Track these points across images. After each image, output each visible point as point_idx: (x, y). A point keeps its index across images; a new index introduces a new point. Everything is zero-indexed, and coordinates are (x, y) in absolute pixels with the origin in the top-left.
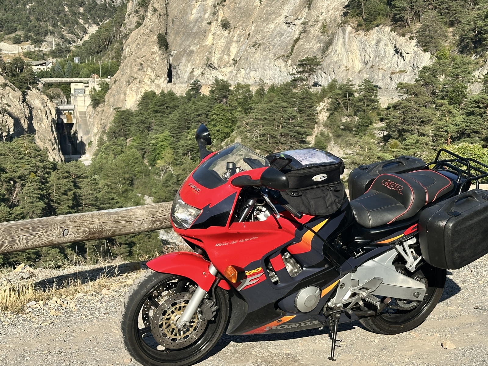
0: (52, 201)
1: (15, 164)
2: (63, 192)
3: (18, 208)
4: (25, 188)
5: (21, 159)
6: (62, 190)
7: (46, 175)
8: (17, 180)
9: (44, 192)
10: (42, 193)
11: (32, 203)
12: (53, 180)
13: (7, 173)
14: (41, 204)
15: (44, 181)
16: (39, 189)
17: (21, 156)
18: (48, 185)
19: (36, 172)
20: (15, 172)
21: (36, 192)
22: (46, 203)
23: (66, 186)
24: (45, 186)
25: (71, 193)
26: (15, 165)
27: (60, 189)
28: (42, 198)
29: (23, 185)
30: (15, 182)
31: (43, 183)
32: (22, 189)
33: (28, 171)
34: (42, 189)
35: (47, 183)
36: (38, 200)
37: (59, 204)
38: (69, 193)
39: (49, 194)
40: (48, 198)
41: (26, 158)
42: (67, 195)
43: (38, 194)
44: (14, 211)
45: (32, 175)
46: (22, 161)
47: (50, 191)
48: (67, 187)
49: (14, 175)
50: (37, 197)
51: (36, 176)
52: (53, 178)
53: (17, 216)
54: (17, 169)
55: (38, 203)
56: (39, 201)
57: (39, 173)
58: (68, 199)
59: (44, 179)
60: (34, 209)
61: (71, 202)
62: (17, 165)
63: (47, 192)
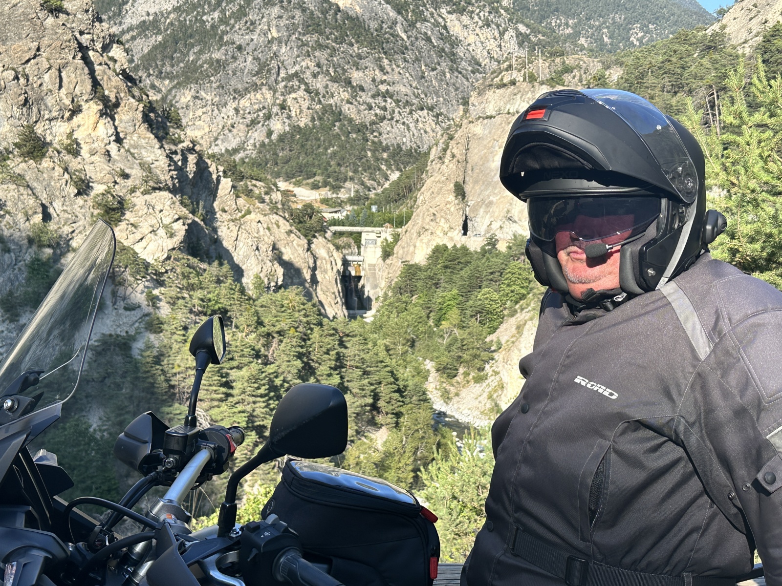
0: (313, 360)
1: (276, 317)
2: (325, 351)
3: (272, 366)
4: (283, 345)
5: (283, 312)
6: (324, 349)
7: (309, 332)
8: (275, 335)
9: (304, 350)
10: (301, 350)
11: (289, 361)
12: (315, 338)
13: (264, 326)
14: (298, 364)
15: (305, 338)
16: (299, 346)
17: (283, 309)
18: (309, 342)
19: (296, 328)
20: (274, 326)
21: (293, 349)
22: (303, 362)
23: (329, 344)
24: (305, 343)
25: (334, 352)
26: (275, 319)
27: (321, 347)
28: (300, 356)
29: (281, 341)
30: (273, 337)
31: (304, 340)
32: (280, 345)
33: (288, 326)
34: (302, 347)
35: (309, 339)
36: (295, 358)
37: (320, 364)
38: (331, 353)
39: (310, 353)
40: (307, 357)
41: (289, 311)
42: (329, 354)
43: (297, 352)
44: (266, 369)
45: (293, 330)
46: (284, 314)
47: (311, 349)
48: (329, 346)
49: (273, 329)
50: (294, 356)
51: (297, 331)
52: (315, 335)
53: (269, 374)
54: (277, 324)
55: (295, 363)
56: (296, 360)
57: (301, 329)
58: (330, 360)
59: (305, 335)
60: (289, 368)
61: (334, 363)
62: (278, 318)
63: (307, 350)
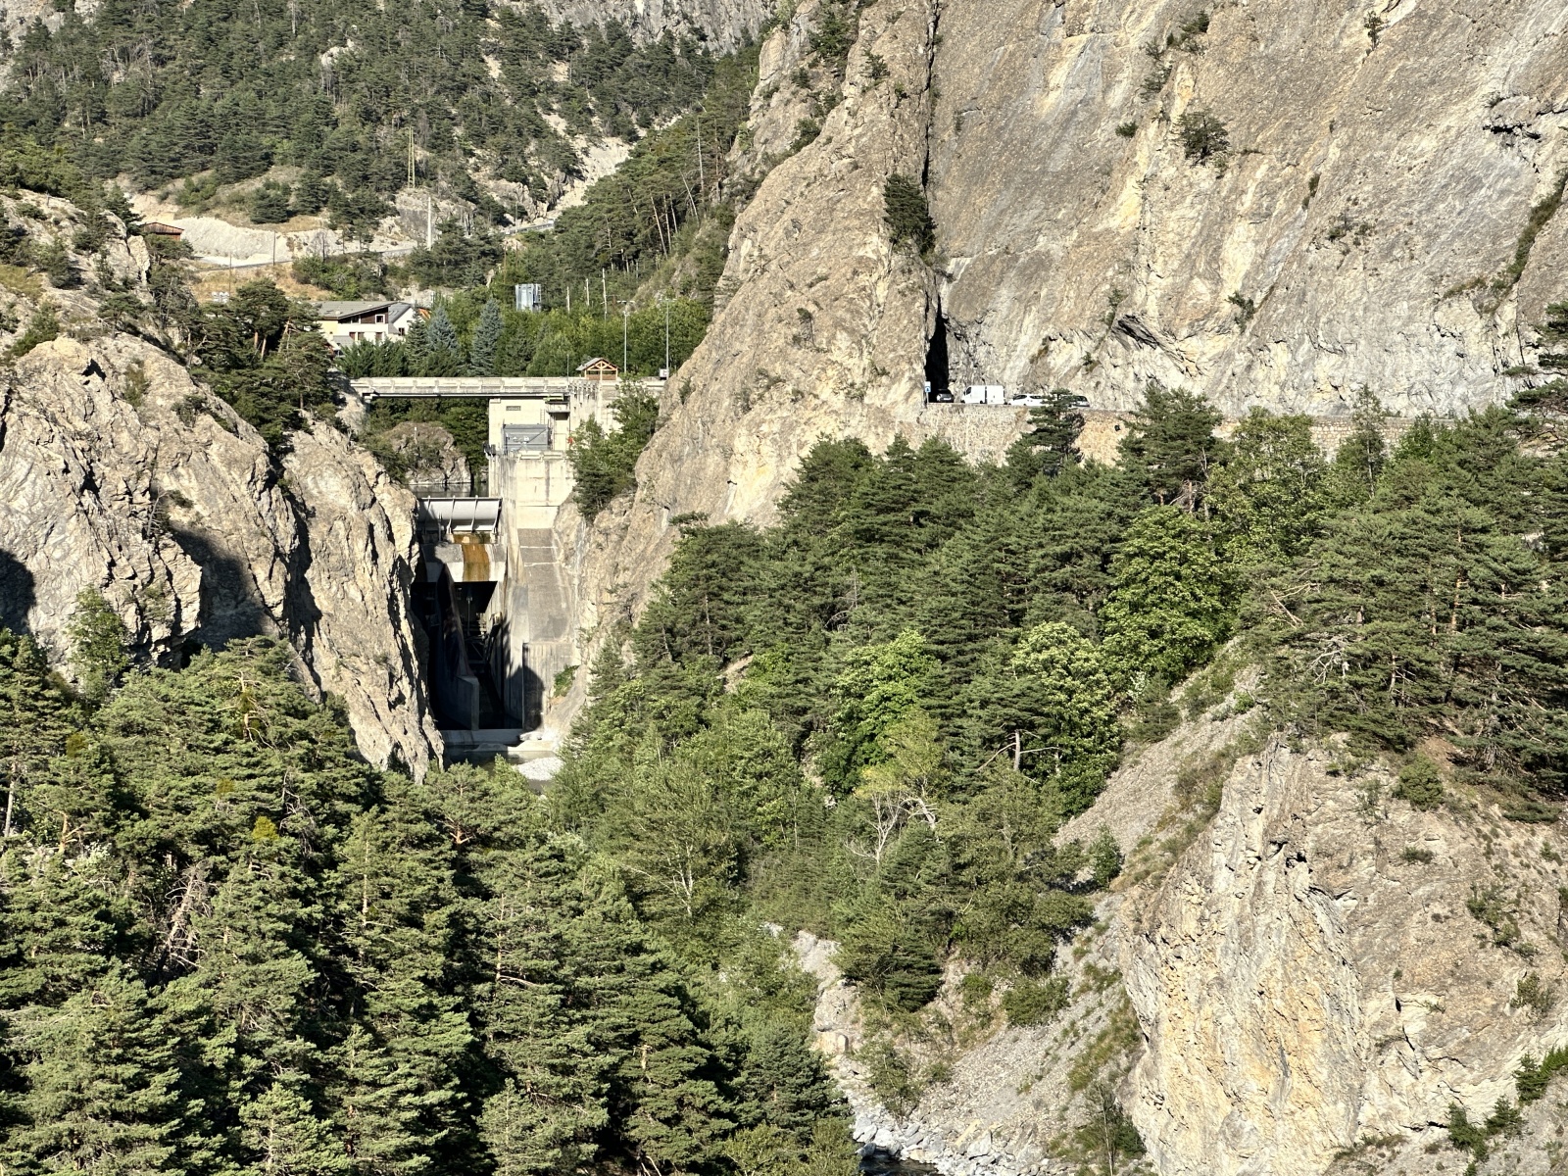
0: (352, 952)
1: (189, 772)
2: (403, 910)
3: (187, 983)
4: (227, 889)
5: (218, 751)
6: (398, 905)
7: (330, 830)
8: (193, 850)
9: (316, 910)
10: (303, 913)
11: (255, 959)
12: (358, 856)
13: (145, 815)
14: (297, 968)
15: (317, 859)
16: (294, 894)
17: (219, 738)
18: (333, 877)
19: (279, 816)
20: (185, 810)
21: (273, 908)
22: (317, 963)
23: (419, 881)
24: (320, 880)
25: (440, 916)
26: (190, 781)
27: (386, 896)
28: (299, 937)
29: (218, 875)
30: (184, 860)
31: (313, 868)
32: (213, 892)
33: (244, 807)
34: (306, 898)
35: (333, 864)
36: (282, 946)
37: (382, 967)
38: (430, 918)
39: (338, 920)
40: (331, 940)
41: (242, 745)
42: (420, 926)
43: (284, 919)
44: (164, 998)
45: (264, 827)
46: (221, 760)
47: (343, 906)
48: (419, 890)
49: (180, 824)
50: (280, 935)
51: (282, 832)
52: (358, 846)
53: (178, 1020)
54: (196, 800)
55: (284, 962)
56: (286, 955)
57: (298, 819)
58: (424, 947)
59: (317, 848)
60: (260, 990)
61: (441, 959)
62: (199, 779)
63: (326, 910)
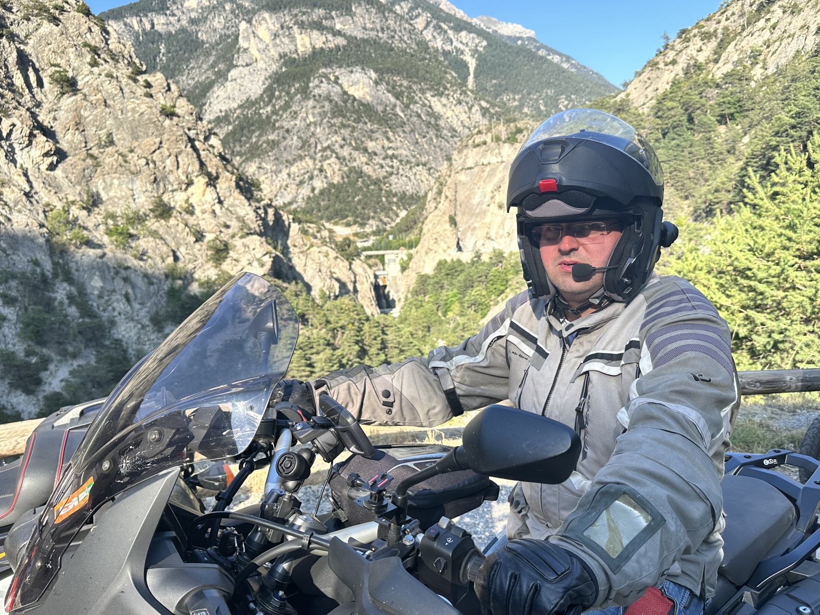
0: (366, 345)
2: (374, 338)
3: (339, 351)
4: (345, 335)
5: (342, 313)
7: (361, 325)
8: (339, 329)
9: (359, 338)
11: (350, 346)
12: (366, 329)
13: (331, 324)
14: (357, 348)
15: (360, 330)
16: (356, 336)
17: (343, 311)
18: (362, 333)
19: (353, 323)
20: (338, 323)
21: (352, 338)
22: (360, 347)
24: (360, 333)
25: (380, 338)
26: (338, 318)
27: (371, 335)
28: (357, 342)
29: (343, 333)
30: (338, 331)
32: (343, 336)
33: (347, 322)
34: (358, 336)
35: (362, 331)
36: (354, 344)
37: (371, 347)
38: (378, 339)
39: (363, 340)
40: (362, 343)
41: (346, 312)
42: (376, 340)
43: (355, 340)
44: (336, 353)
45: (350, 326)
46: (343, 315)
47: (364, 337)
48: (376, 334)
49: (337, 325)
50: (353, 342)
51: (353, 326)
52: (366, 327)
53: (338, 356)
54: (339, 321)
55: (354, 347)
57: (356, 324)
58: (377, 344)
59: (359, 328)
60: (351, 351)
61: (380, 345)
62: (340, 318)
63: (361, 338)
